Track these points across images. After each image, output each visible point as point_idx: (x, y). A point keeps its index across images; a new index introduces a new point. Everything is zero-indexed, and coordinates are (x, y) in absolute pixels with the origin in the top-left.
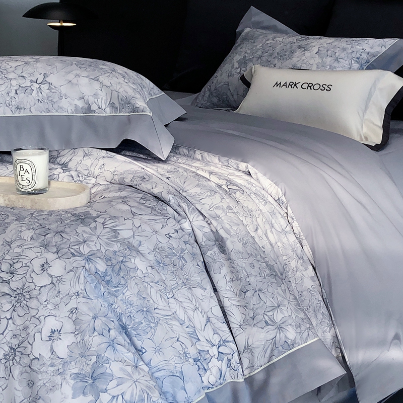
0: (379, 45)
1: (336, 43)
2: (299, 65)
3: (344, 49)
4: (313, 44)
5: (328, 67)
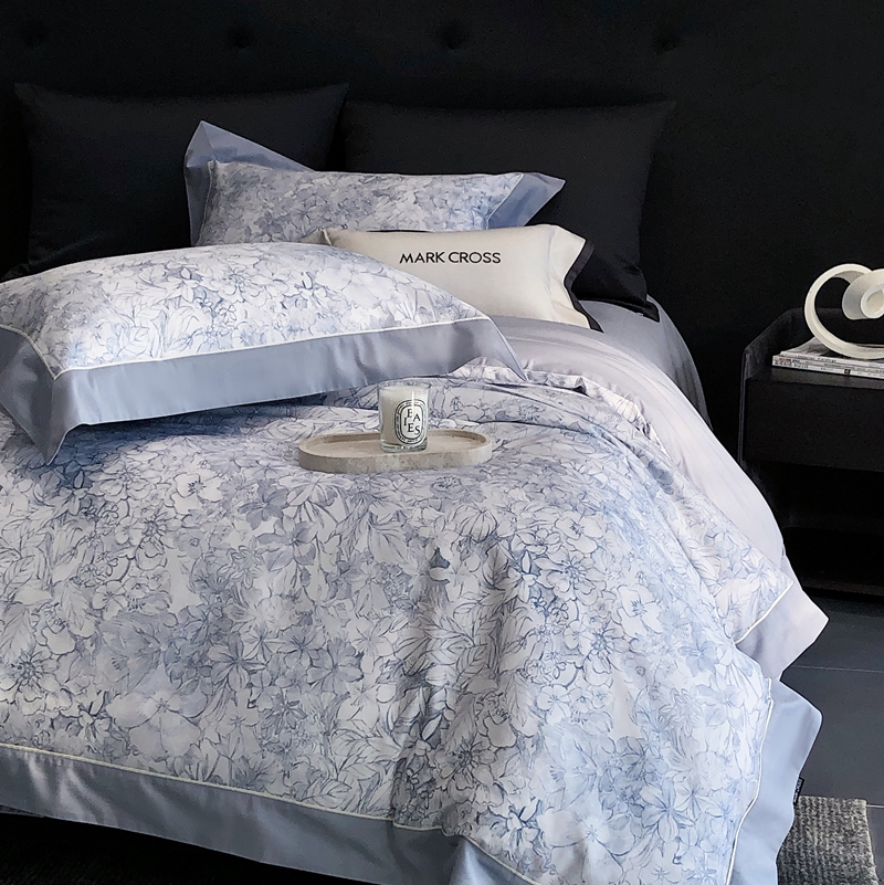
0: (500, 186)
1: (438, 185)
2: (393, 224)
3: (457, 195)
4: (401, 188)
5: (445, 225)
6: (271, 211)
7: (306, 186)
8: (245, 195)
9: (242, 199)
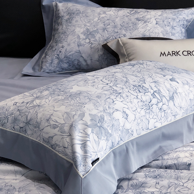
3: (174, 19)
4: (148, 16)
6: (89, 28)
7: (103, 15)
8: (75, 20)
9: (74, 22)
